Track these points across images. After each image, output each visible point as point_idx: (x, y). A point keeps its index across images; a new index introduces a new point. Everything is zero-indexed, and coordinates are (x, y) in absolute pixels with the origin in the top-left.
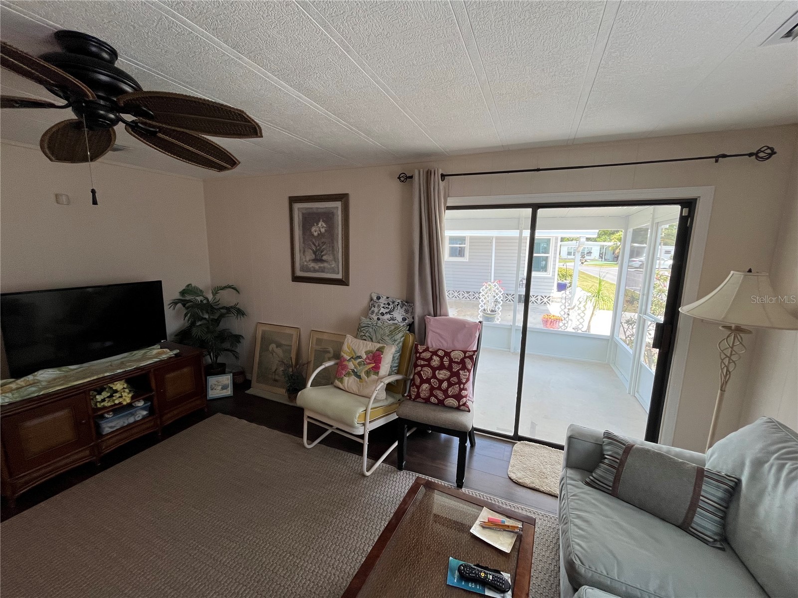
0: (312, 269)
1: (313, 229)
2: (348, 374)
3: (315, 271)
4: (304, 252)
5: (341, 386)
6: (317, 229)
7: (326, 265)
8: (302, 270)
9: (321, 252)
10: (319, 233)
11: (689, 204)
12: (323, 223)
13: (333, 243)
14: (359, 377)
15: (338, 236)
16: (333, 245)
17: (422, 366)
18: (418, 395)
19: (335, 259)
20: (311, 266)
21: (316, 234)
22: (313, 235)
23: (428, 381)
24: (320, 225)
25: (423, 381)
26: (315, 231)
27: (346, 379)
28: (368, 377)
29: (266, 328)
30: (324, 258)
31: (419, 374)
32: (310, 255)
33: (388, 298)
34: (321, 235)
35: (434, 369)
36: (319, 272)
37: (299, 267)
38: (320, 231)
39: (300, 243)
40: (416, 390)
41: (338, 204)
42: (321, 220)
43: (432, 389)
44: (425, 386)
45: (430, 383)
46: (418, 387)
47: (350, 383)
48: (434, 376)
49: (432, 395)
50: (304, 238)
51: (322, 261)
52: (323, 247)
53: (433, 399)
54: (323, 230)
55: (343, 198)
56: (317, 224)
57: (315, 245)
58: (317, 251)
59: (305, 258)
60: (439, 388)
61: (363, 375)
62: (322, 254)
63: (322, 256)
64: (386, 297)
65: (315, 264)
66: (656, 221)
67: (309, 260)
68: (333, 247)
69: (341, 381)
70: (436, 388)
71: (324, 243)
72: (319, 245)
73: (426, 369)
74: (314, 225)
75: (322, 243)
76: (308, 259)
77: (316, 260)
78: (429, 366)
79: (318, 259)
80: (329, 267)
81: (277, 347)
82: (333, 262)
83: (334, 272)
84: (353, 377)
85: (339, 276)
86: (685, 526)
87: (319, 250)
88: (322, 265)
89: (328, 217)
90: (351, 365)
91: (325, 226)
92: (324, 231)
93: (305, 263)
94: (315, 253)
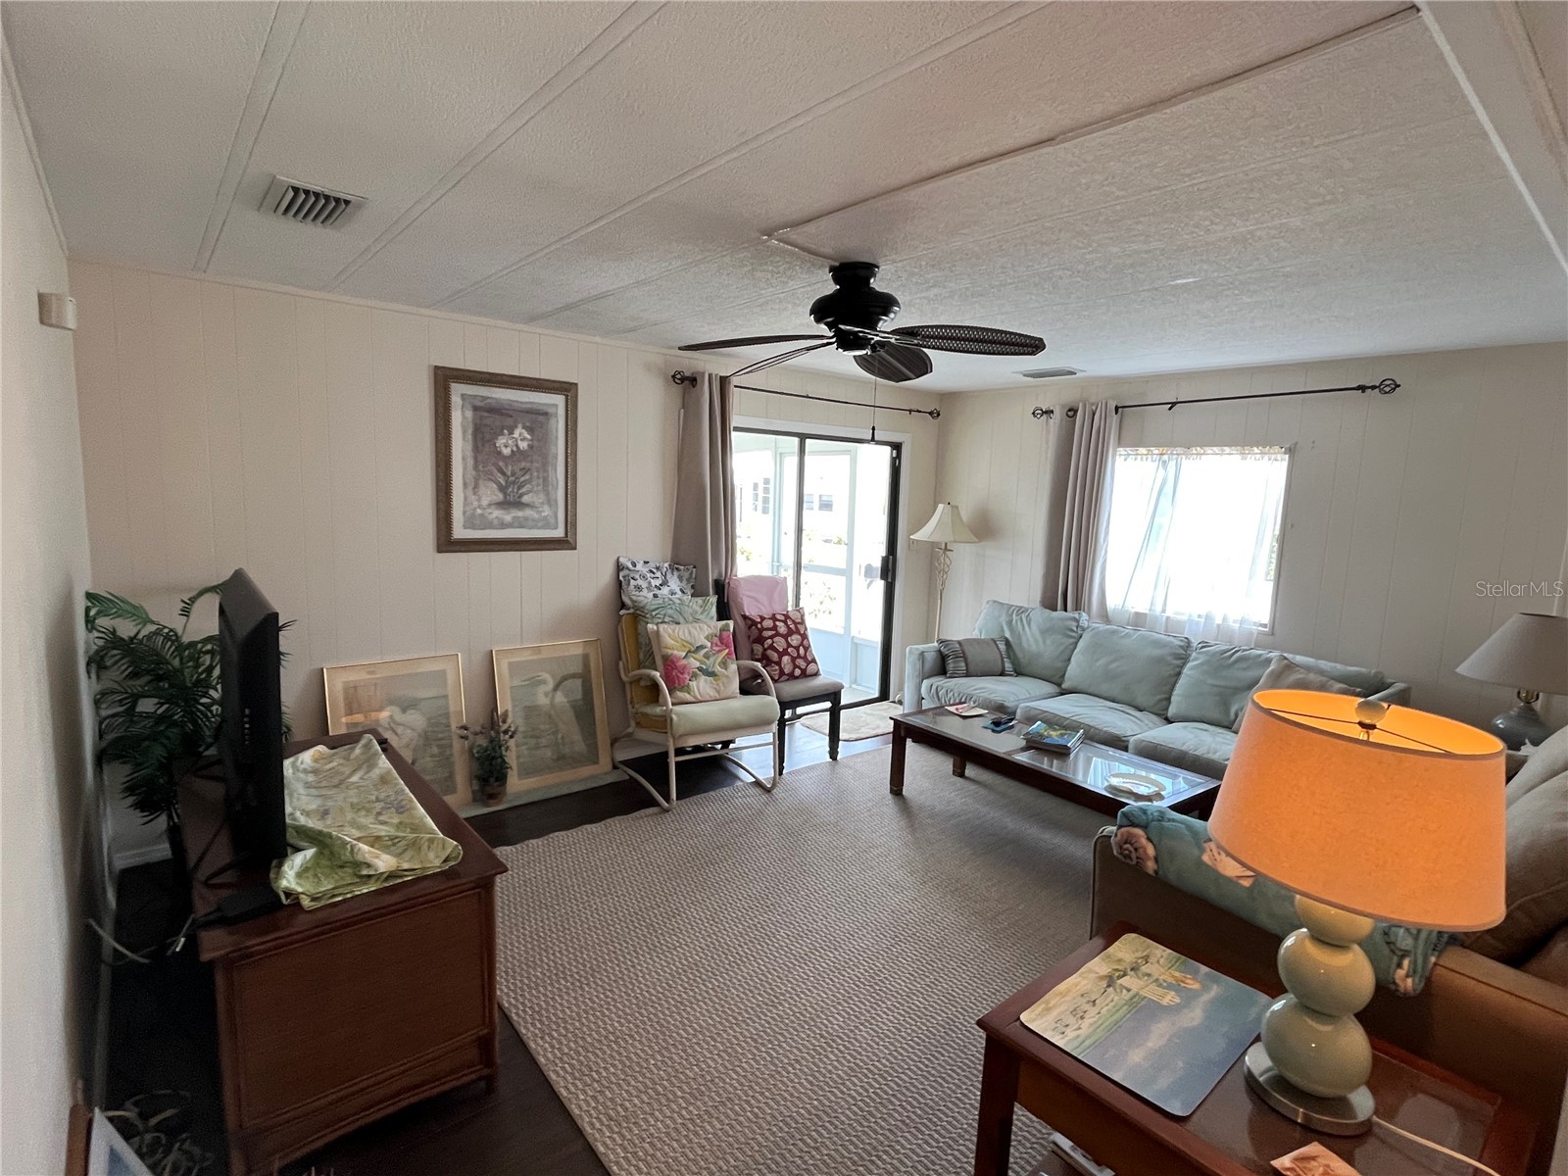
0: (496, 522)
1: (501, 441)
2: (694, 676)
3: (503, 526)
4: (476, 487)
5: (688, 697)
6: (510, 442)
7: (528, 512)
8: (470, 524)
9: (519, 489)
10: (515, 449)
11: (897, 447)
12: (524, 431)
13: (546, 471)
14: (713, 675)
15: (557, 458)
16: (545, 474)
17: (771, 637)
18: (782, 673)
19: (551, 502)
20: (494, 516)
21: (506, 451)
22: (499, 453)
23: (785, 652)
24: (516, 434)
25: (781, 655)
26: (504, 444)
27: (693, 684)
28: (726, 669)
29: (353, 677)
30: (526, 499)
31: (772, 647)
32: (490, 493)
33: (646, 563)
34: (518, 454)
35: (785, 637)
36: (513, 527)
37: (462, 520)
38: (517, 446)
39: (465, 468)
40: (777, 668)
41: (559, 400)
42: (520, 426)
43: (793, 659)
44: (786, 659)
45: (788, 654)
46: (779, 663)
47: (701, 689)
48: (789, 645)
49: (796, 666)
50: (476, 459)
51: (518, 504)
52: (522, 479)
53: (797, 672)
54: (523, 445)
55: (567, 389)
56: (511, 433)
57: (503, 474)
58: (507, 487)
59: (479, 500)
60: (799, 656)
61: (718, 669)
62: (520, 492)
63: (521, 496)
64: (642, 562)
65: (502, 512)
66: (780, 450)
67: (490, 505)
68: (545, 479)
69: (687, 689)
70: (796, 658)
71: (525, 471)
72: (513, 475)
73: (776, 639)
74: (503, 434)
75: (521, 470)
76: (485, 502)
77: (505, 504)
78: (778, 634)
79: (511, 502)
80: (536, 516)
81: (404, 711)
82: (546, 507)
83: (547, 526)
84: (703, 678)
85: (559, 533)
86: (1002, 674)
87: (514, 483)
88: (520, 514)
89: (536, 419)
90: (694, 663)
91: (529, 437)
92: (526, 448)
93: (479, 511)
94: (502, 489)
